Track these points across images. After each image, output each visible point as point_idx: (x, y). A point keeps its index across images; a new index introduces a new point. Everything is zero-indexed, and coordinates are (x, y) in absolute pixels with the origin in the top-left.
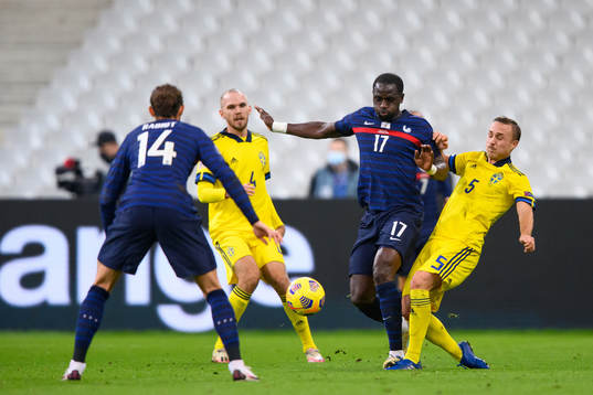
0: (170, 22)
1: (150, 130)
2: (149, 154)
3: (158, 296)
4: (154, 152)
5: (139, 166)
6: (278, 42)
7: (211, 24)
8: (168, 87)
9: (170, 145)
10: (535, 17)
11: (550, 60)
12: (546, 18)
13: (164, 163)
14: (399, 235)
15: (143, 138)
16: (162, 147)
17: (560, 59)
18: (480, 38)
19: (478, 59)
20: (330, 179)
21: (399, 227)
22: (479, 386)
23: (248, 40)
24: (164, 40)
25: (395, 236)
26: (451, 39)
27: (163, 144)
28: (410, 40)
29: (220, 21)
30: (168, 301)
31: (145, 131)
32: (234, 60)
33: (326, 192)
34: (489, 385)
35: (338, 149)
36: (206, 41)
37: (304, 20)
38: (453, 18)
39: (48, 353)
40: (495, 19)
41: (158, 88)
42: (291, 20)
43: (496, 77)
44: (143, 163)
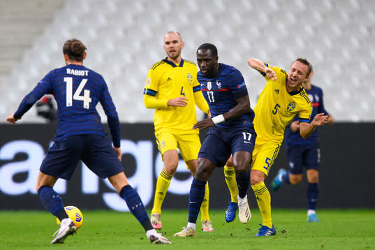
1: (73, 76)
2: (75, 98)
4: (77, 97)
5: (68, 105)
9: (87, 92)
13: (85, 107)
14: (249, 139)
16: (82, 94)
21: (247, 136)
22: (316, 246)
25: (247, 140)
27: (83, 91)
34: (322, 246)
39: (31, 225)
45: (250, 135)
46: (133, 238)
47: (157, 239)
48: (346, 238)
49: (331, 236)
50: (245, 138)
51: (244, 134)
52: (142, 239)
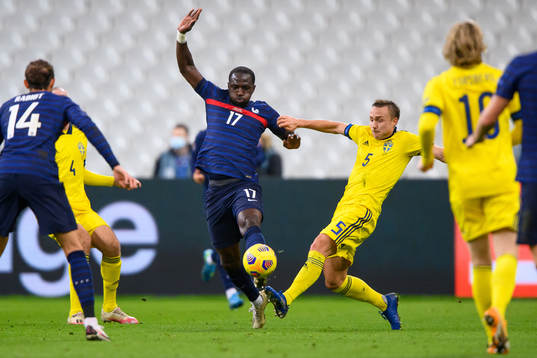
0: (31, 22)
1: (20, 103)
2: (18, 127)
3: (20, 265)
4: (21, 124)
5: (9, 137)
6: (127, 40)
7: (67, 23)
8: (41, 63)
9: (36, 117)
10: (355, 18)
11: (369, 56)
12: (364, 19)
13: (30, 134)
14: (254, 196)
15: (14, 110)
16: (28, 120)
17: (377, 55)
18: (306, 37)
19: (304, 55)
20: (172, 161)
21: (251, 193)
22: (306, 345)
23: (100, 38)
24: (26, 39)
25: (251, 198)
26: (280, 37)
27: (30, 116)
28: (244, 38)
29: (75, 21)
30: (31, 270)
31: (17, 103)
32: (87, 55)
33: (169, 173)
34: (314, 345)
35: (179, 135)
36: (62, 39)
37: (149, 20)
38: (282, 18)
40: (319, 20)
41: (32, 63)
42: (139, 21)
43: (320, 72)
44: (12, 136)
45: (254, 192)
46: (60, 333)
47: (96, 333)
48: (345, 334)
49: (325, 331)
50: (248, 195)
51: (246, 190)
52: (71, 334)
